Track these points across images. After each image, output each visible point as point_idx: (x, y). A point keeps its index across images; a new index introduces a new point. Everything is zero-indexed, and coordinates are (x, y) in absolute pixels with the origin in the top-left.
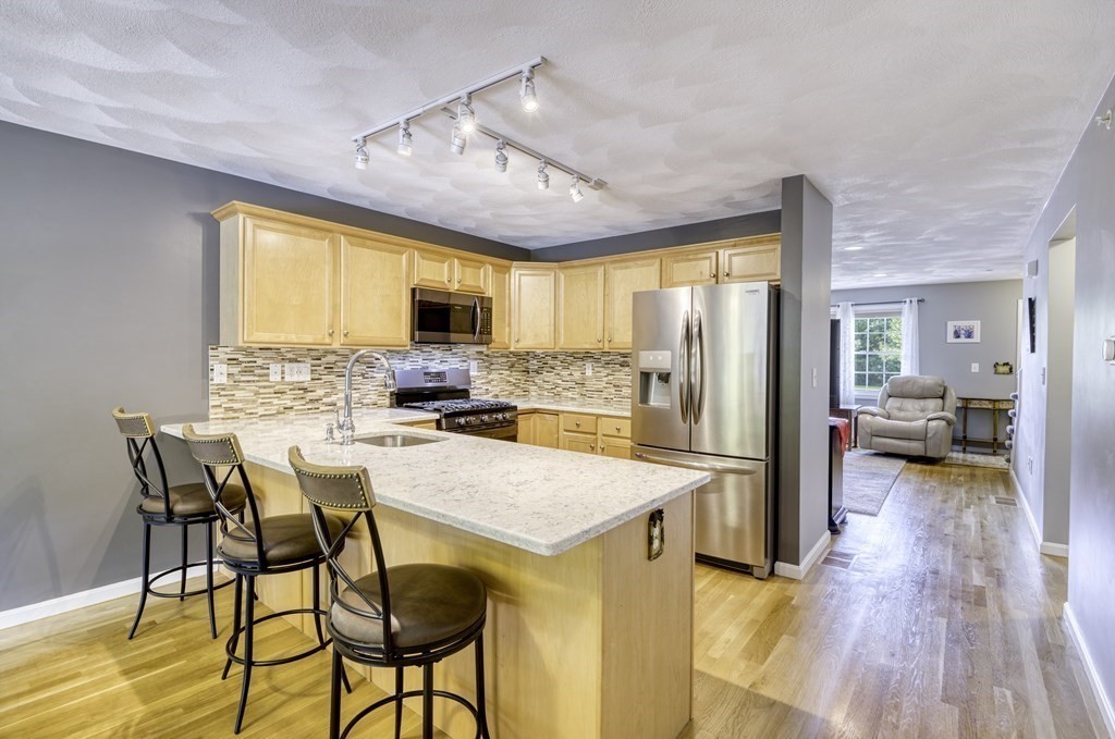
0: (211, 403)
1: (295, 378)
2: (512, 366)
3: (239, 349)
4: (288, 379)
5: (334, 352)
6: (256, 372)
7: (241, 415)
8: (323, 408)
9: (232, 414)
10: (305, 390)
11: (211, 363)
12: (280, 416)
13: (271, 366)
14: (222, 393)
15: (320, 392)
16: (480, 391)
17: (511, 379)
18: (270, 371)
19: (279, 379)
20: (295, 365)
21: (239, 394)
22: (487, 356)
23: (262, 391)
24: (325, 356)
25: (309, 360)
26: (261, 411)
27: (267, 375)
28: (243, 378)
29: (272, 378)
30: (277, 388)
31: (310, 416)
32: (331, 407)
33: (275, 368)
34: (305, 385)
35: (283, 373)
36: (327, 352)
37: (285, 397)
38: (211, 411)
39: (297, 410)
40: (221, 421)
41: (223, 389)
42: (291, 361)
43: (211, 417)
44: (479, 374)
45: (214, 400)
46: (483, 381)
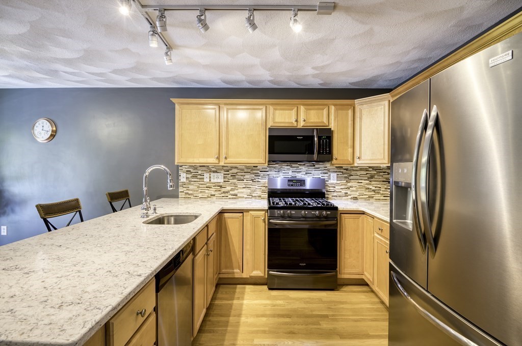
0: (180, 190)
1: (216, 181)
2: (372, 177)
3: (191, 166)
4: (212, 181)
5: (236, 168)
6: (198, 177)
7: (192, 197)
8: (230, 196)
9: (188, 196)
10: (221, 186)
11: (180, 172)
12: (209, 199)
13: (205, 174)
14: (184, 186)
15: (229, 188)
16: (340, 194)
17: (370, 187)
18: (205, 177)
19: (208, 181)
20: (216, 174)
21: (191, 187)
22: (347, 170)
23: (201, 186)
24: (231, 170)
25: (223, 172)
26: (200, 195)
27: (203, 179)
28: (193, 180)
29: (205, 180)
30: (207, 185)
31: (224, 200)
32: (235, 197)
33: (206, 175)
34: (221, 184)
35: (210, 178)
36: (232, 168)
37: (212, 189)
38: (180, 194)
39: (217, 197)
40: (183, 199)
41: (185, 184)
42: (214, 172)
43: (180, 196)
44: (339, 182)
45: (181, 189)
46: (342, 187)
